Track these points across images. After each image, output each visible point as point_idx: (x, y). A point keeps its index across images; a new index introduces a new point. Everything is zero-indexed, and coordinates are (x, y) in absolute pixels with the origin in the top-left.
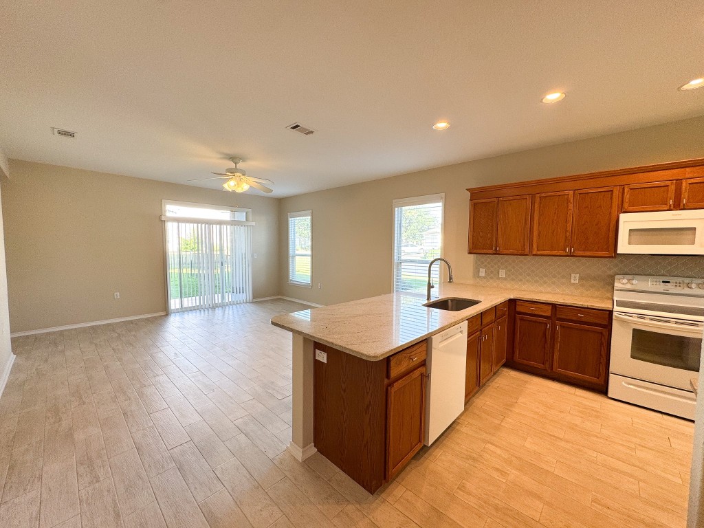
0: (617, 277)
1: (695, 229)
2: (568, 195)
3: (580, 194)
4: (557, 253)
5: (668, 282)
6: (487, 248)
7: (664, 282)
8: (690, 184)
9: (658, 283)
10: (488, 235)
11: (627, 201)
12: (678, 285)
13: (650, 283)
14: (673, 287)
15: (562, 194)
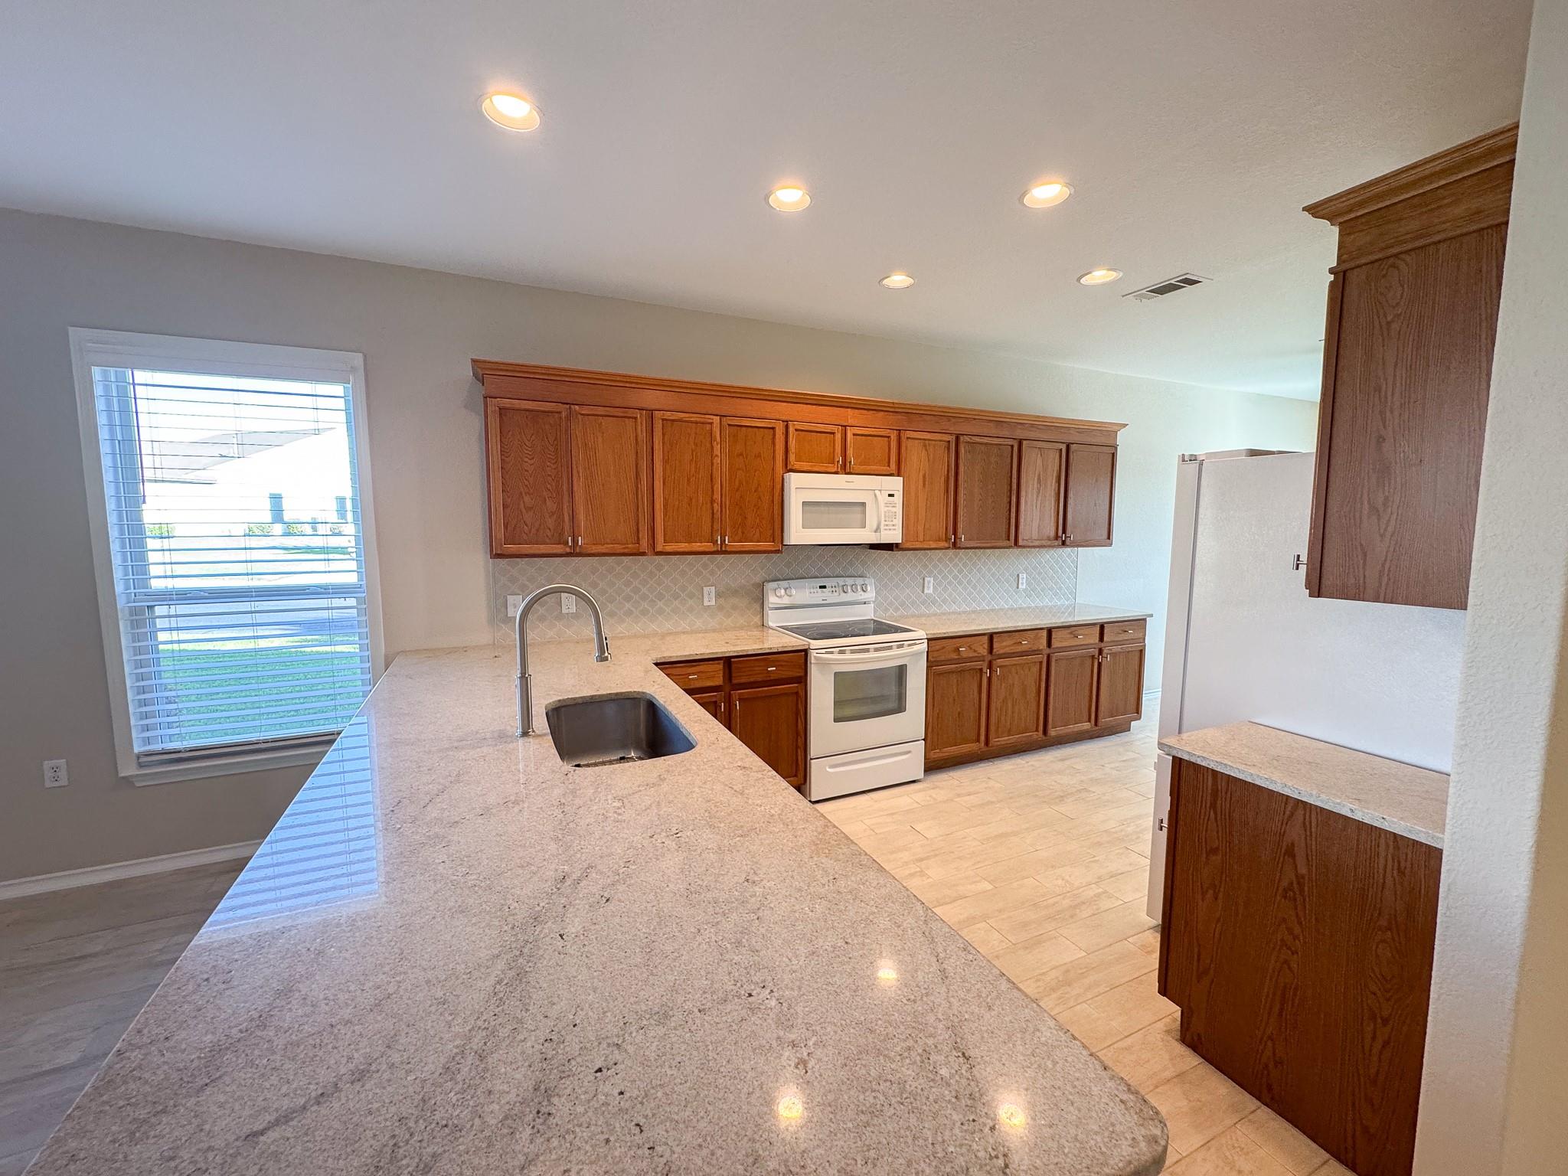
0: (768, 586)
1: (864, 505)
2: (711, 423)
3: (729, 425)
4: (700, 546)
5: (824, 587)
6: (548, 541)
7: (821, 587)
8: (854, 435)
9: (815, 590)
10: (549, 503)
11: (793, 450)
12: (834, 589)
13: (807, 591)
14: (830, 594)
15: (702, 420)
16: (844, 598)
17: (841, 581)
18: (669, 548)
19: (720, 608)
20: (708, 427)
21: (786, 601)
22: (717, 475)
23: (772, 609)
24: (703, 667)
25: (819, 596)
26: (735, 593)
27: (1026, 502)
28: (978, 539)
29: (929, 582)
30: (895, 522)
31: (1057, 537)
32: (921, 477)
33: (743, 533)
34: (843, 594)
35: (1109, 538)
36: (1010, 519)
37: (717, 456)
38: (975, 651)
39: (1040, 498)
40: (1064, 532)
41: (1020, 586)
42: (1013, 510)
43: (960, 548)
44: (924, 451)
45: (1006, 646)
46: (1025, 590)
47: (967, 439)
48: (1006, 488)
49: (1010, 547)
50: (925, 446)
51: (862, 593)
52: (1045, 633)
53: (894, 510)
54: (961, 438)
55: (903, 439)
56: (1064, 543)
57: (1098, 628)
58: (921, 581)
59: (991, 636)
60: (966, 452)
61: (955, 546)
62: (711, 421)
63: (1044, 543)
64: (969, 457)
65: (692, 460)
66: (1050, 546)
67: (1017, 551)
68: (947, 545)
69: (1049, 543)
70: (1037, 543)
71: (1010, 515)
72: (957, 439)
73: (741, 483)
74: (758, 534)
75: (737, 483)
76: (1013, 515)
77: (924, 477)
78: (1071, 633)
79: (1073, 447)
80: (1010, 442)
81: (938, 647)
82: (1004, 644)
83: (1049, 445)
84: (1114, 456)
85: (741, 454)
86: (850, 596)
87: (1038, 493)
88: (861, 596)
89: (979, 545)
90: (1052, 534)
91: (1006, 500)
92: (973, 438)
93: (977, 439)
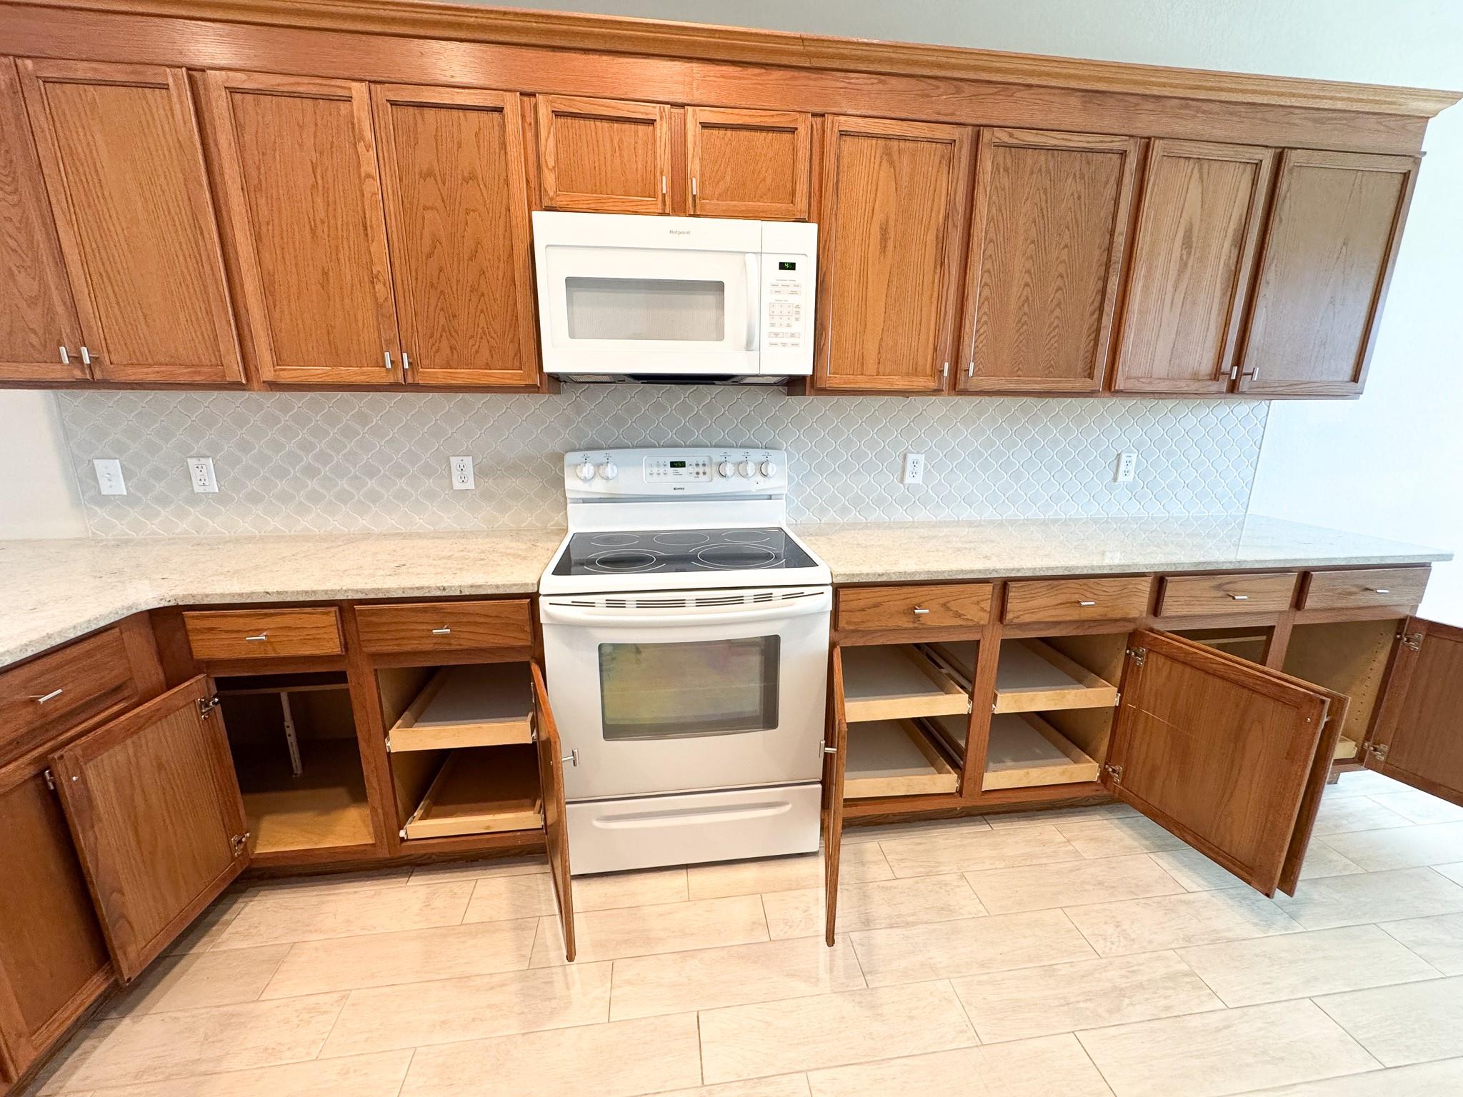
0: (570, 458)
1: (719, 287)
2: (349, 99)
3: (394, 103)
4: (356, 374)
5: (682, 464)
6: (36, 355)
7: (673, 465)
8: (705, 126)
9: (662, 470)
10: (21, 278)
11: (551, 163)
12: (701, 470)
13: (644, 471)
14: (692, 478)
15: (325, 91)
16: (719, 486)
17: (717, 454)
18: (290, 375)
19: (487, 496)
20: (343, 107)
21: (599, 487)
22: (375, 218)
23: (576, 501)
24: (288, 619)
25: (669, 481)
26: (514, 469)
27: (1146, 288)
28: (1011, 374)
29: (915, 464)
30: (796, 327)
31: (1217, 374)
32: (876, 230)
33: (452, 348)
34: (717, 478)
35: (1355, 378)
36: (1098, 330)
37: (368, 176)
38: (958, 615)
39: (1183, 286)
40: (1238, 361)
41: (1121, 478)
42: (1110, 308)
43: (965, 392)
44: (885, 164)
45: (1040, 609)
46: (1130, 487)
47: (1003, 136)
48: (1097, 255)
49: (1092, 394)
50: (888, 153)
51: (759, 478)
52: (1146, 586)
53: (793, 299)
54: (986, 135)
55: (832, 137)
56: (1233, 388)
57: (1292, 579)
58: (900, 461)
59: (1004, 586)
60: (996, 166)
61: (956, 386)
62: (346, 93)
63: (1183, 386)
64: (1006, 182)
65: (315, 186)
66: (1197, 394)
67: (1112, 402)
68: (933, 385)
69: (1194, 386)
70: (1162, 387)
71: (1100, 319)
72: (977, 137)
73: (436, 241)
74: (485, 353)
75: (427, 241)
76: (1108, 321)
77: (884, 231)
78: (1218, 587)
79: (1293, 158)
80: (1117, 145)
81: (862, 604)
82: (1035, 603)
83: (1227, 152)
84: (1406, 181)
85: (430, 173)
86: (733, 484)
87: (1181, 272)
88: (755, 484)
89: (1012, 387)
90: (1207, 366)
91: (1093, 285)
92: (1017, 133)
93: (1030, 138)
